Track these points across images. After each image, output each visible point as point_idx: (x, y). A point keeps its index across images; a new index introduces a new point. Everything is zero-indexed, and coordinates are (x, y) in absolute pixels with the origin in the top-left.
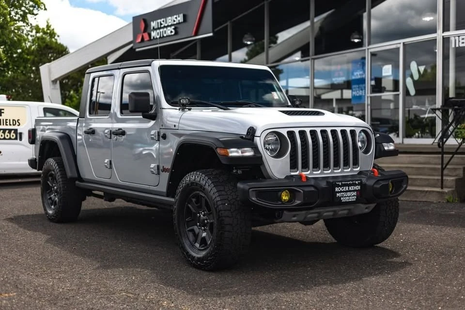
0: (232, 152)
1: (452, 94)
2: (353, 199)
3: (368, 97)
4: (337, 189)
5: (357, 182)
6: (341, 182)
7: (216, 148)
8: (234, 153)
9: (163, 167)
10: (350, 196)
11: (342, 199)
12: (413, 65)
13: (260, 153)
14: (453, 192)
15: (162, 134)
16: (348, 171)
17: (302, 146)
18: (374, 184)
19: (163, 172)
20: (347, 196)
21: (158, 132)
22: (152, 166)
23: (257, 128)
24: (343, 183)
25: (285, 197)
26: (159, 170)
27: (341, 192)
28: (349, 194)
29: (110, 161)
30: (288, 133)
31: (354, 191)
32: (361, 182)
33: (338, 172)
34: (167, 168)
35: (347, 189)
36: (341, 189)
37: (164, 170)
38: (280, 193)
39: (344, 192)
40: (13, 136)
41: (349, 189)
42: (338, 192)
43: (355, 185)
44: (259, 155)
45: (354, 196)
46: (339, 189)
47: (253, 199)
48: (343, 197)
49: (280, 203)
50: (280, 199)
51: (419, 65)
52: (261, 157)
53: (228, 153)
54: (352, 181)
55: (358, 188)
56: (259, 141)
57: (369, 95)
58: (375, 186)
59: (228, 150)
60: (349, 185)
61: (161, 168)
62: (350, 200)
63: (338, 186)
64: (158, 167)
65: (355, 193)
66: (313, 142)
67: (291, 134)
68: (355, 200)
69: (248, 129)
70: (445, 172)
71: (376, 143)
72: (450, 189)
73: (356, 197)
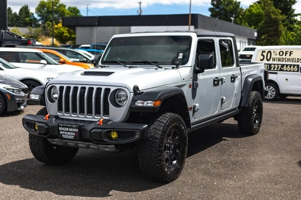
2: (72, 137)
5: (74, 126)
6: (63, 124)
10: (70, 135)
11: (63, 135)
18: (92, 130)
20: (68, 135)
24: (64, 125)
27: (63, 131)
28: (69, 133)
31: (73, 132)
35: (68, 130)
36: (63, 129)
39: (65, 131)
40: (296, 69)
41: (69, 130)
42: (61, 131)
43: (73, 128)
45: (73, 135)
46: (62, 129)
54: (70, 125)
55: (76, 130)
56: (46, 91)
60: (69, 127)
62: (69, 138)
63: (61, 127)
65: (74, 134)
68: (73, 138)
73: (74, 137)
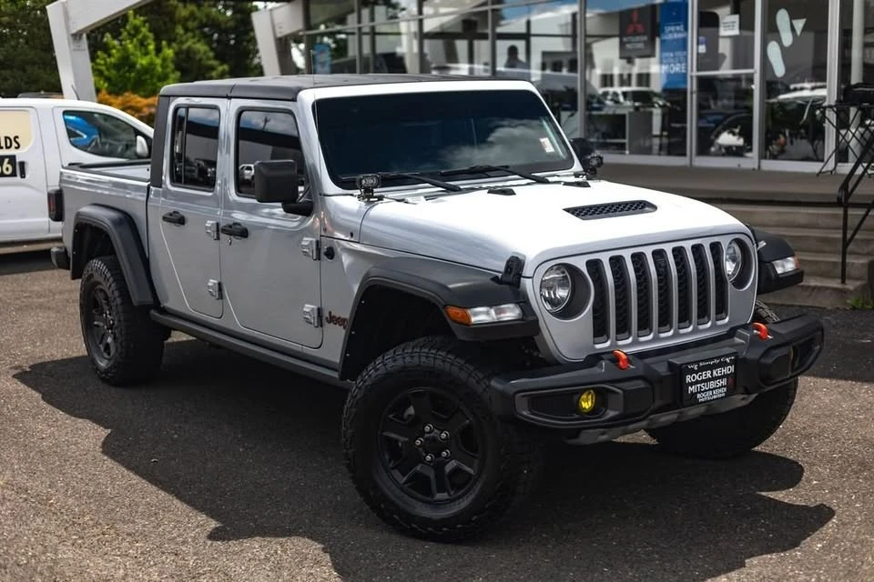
0: (476, 314)
1: (856, 77)
2: (721, 393)
3: (692, 77)
4: (689, 379)
5: (727, 360)
6: (698, 362)
7: (445, 306)
8: (482, 315)
9: (330, 313)
10: (714, 389)
11: (699, 396)
12: (782, 17)
13: (534, 314)
14: (864, 287)
15: (324, 249)
16: (707, 329)
17: (617, 287)
18: (760, 358)
19: (330, 322)
20: (709, 390)
21: (317, 242)
22: (308, 307)
23: (525, 257)
24: (701, 364)
25: (587, 404)
26: (322, 318)
27: (697, 382)
28: (712, 384)
29: (220, 284)
30: (589, 263)
31: (721, 377)
32: (737, 357)
33: (688, 334)
34: (338, 316)
35: (709, 375)
36: (697, 377)
37: (332, 319)
38: (576, 397)
39: (703, 381)
40: (7, 169)
42: (692, 384)
43: (724, 364)
44: (531, 318)
45: (722, 387)
46: (694, 378)
47: (525, 413)
48: (700, 392)
49: (577, 416)
50: (576, 408)
51: (793, 17)
52: (537, 321)
53: (468, 318)
54: (717, 358)
55: (730, 369)
56: (530, 286)
57: (695, 73)
58: (763, 361)
59: (469, 312)
60: (711, 368)
61: (326, 314)
62: (715, 397)
63: (692, 372)
64: (319, 311)
65: (724, 382)
66: (638, 278)
67: (594, 266)
68: (724, 395)
69: (508, 262)
70: (851, 247)
71: (761, 261)
72: (858, 283)
73: (725, 389)
